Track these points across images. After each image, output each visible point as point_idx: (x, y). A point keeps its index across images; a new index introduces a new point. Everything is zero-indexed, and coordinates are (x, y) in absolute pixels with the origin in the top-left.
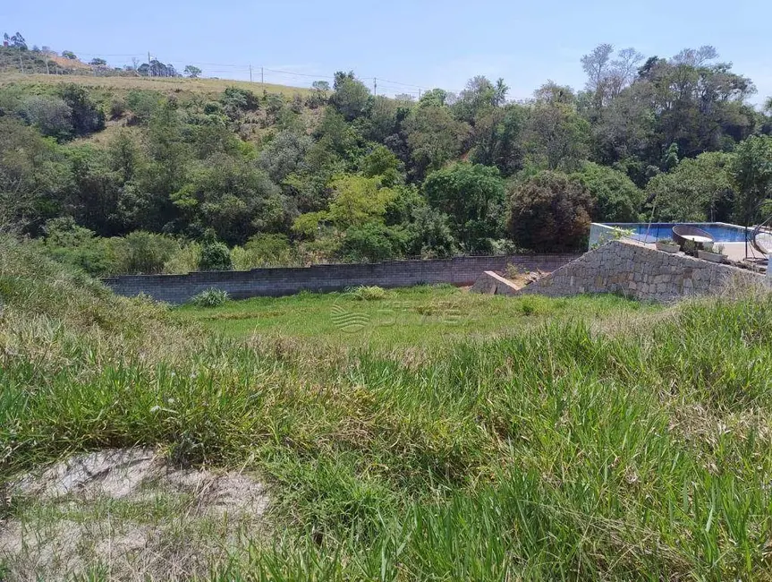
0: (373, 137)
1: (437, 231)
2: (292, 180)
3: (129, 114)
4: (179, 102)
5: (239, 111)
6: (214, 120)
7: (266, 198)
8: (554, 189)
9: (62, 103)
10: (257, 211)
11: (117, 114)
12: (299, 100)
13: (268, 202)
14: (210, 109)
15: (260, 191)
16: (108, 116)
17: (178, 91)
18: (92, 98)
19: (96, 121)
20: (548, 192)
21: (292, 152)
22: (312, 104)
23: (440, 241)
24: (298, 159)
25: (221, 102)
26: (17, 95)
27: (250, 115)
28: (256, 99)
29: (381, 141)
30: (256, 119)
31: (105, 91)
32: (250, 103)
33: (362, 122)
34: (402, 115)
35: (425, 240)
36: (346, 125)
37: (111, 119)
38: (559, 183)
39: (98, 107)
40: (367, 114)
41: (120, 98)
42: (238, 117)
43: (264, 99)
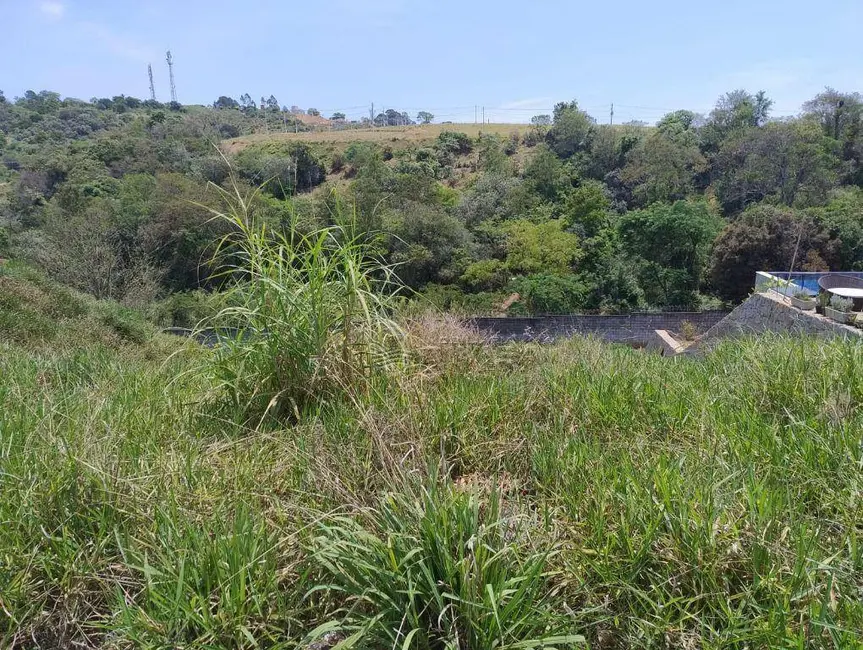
0: (590, 174)
1: (622, 282)
2: (486, 226)
3: (348, 167)
4: (394, 151)
5: (451, 155)
6: (423, 167)
7: (457, 246)
8: (771, 229)
9: (288, 159)
10: (445, 262)
11: (337, 168)
12: (516, 139)
13: (457, 251)
14: (422, 156)
15: (451, 240)
16: (328, 169)
17: (394, 140)
18: (315, 154)
19: (318, 175)
20: (763, 233)
21: (492, 196)
22: (530, 142)
23: (623, 294)
24: (498, 203)
25: (435, 148)
26: (256, 155)
27: (463, 159)
28: (469, 142)
29: (600, 178)
30: (468, 163)
31: (328, 146)
32: (464, 146)
33: (581, 157)
34: (627, 146)
35: (607, 292)
36: (559, 163)
37: (333, 172)
38: (781, 221)
39: (320, 162)
40: (587, 148)
41: (341, 151)
42: (449, 162)
43: (479, 141)
